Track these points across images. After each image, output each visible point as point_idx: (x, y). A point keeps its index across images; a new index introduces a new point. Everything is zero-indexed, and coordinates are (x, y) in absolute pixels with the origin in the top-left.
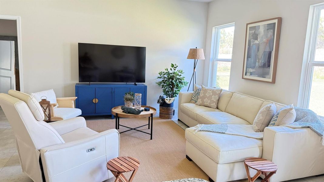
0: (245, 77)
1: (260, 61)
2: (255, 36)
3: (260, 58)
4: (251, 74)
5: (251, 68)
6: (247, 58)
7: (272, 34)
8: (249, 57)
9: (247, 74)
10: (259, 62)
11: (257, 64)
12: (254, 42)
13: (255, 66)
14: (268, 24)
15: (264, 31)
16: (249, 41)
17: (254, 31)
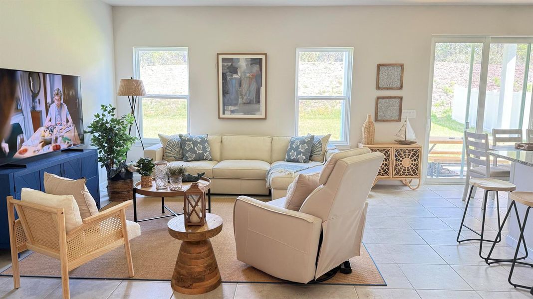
0: (222, 116)
1: (245, 98)
2: (234, 70)
3: (244, 94)
4: (232, 112)
5: (231, 105)
6: (223, 94)
7: (258, 69)
8: (225, 93)
9: (226, 112)
10: (243, 98)
11: (240, 101)
12: (232, 76)
13: (238, 103)
14: (251, 59)
15: (246, 65)
16: (224, 75)
17: (230, 64)
